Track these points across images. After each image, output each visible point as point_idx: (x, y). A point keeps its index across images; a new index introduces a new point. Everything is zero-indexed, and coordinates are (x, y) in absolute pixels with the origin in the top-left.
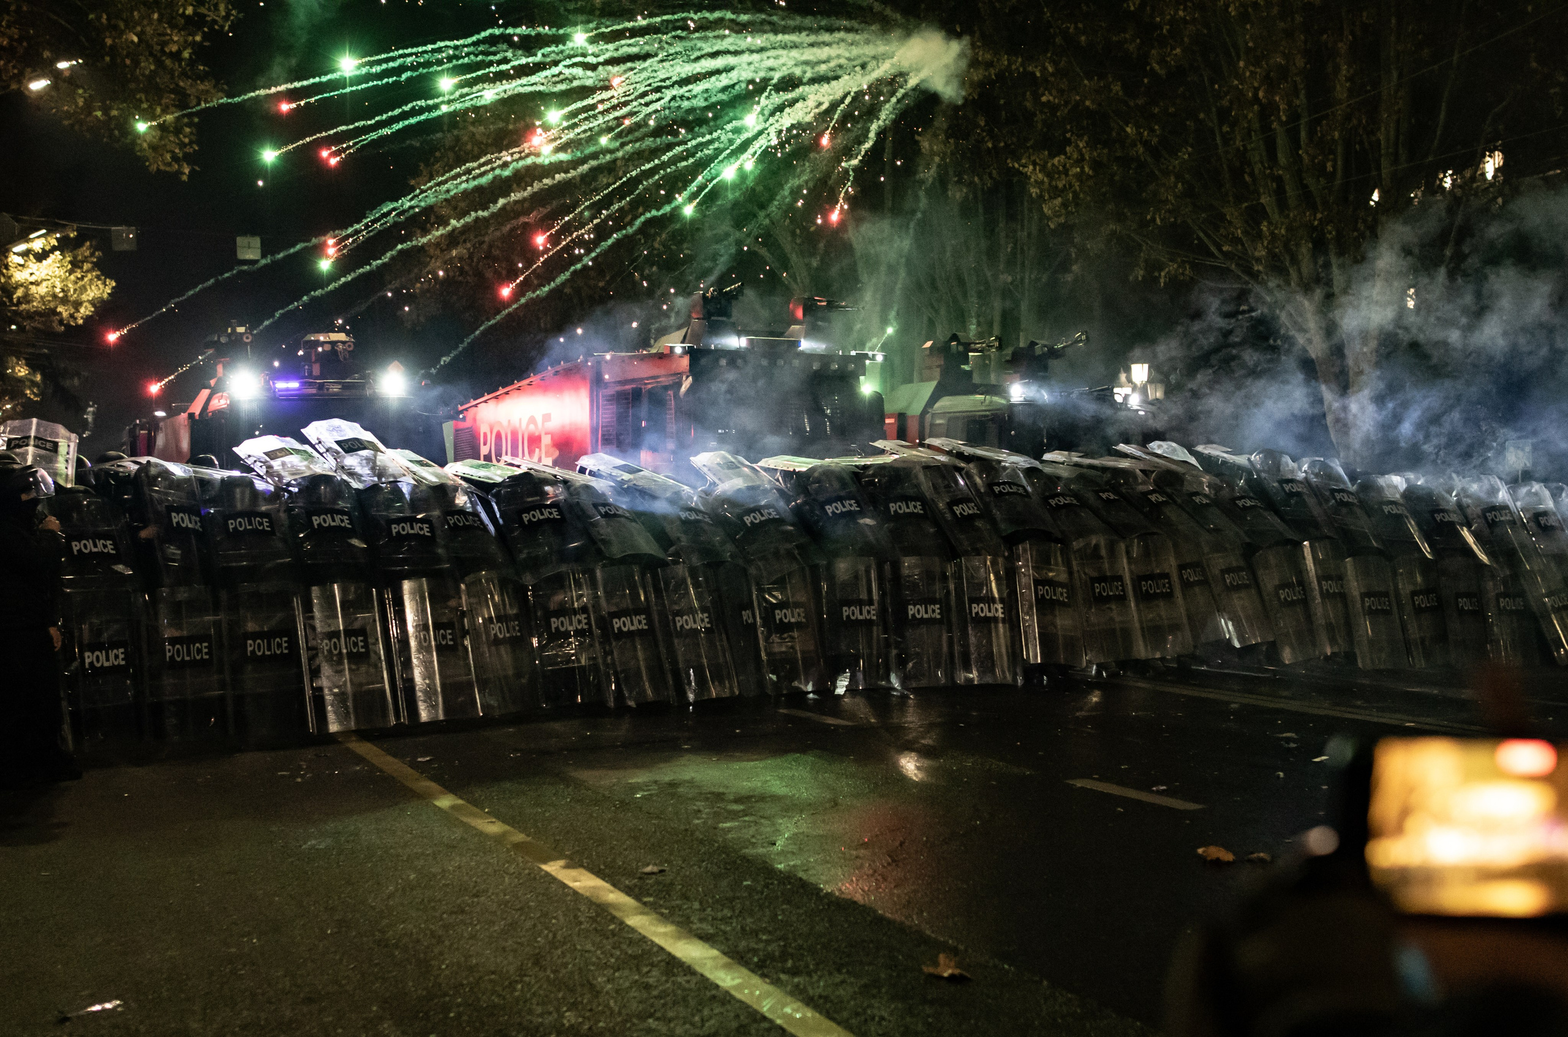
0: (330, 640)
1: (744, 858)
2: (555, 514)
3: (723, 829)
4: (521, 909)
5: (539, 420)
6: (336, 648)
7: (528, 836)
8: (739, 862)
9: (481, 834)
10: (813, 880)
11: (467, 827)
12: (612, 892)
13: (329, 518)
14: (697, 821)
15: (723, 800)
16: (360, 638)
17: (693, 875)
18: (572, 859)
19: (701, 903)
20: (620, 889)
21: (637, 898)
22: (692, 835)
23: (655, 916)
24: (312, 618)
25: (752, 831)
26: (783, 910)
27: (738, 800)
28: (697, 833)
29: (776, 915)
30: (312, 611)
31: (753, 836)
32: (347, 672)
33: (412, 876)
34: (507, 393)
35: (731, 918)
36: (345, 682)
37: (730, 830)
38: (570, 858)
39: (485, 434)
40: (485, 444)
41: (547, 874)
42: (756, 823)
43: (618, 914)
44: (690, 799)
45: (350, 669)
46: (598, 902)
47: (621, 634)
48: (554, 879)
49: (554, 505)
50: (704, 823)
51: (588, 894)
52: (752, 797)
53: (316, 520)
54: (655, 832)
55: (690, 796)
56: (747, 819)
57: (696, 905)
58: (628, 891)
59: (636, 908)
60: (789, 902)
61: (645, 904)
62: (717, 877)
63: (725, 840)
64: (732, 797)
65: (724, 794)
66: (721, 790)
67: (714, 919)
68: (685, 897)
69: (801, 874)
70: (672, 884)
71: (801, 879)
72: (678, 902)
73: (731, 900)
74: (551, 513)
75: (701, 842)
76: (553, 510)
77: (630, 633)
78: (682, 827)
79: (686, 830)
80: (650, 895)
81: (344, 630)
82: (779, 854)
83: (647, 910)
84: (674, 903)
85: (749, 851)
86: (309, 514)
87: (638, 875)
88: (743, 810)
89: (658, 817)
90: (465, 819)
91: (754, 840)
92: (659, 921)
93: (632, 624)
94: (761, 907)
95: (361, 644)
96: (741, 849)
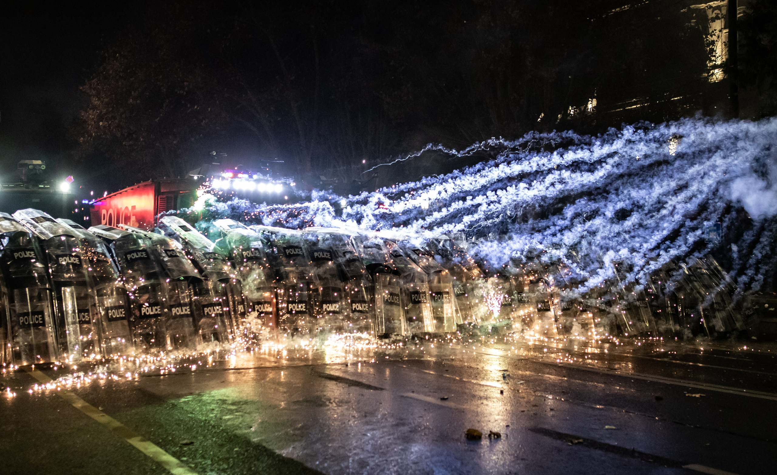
0: (24, 317)
1: (235, 436)
2: (144, 255)
3: (225, 420)
4: (115, 465)
5: (130, 208)
6: (26, 322)
7: (122, 423)
8: (232, 437)
9: (96, 422)
10: (271, 447)
11: (89, 418)
12: (165, 455)
13: (23, 253)
14: (211, 415)
15: (226, 403)
16: (40, 316)
17: (208, 445)
18: (144, 437)
19: (212, 461)
20: (169, 453)
21: (178, 458)
22: (209, 423)
23: (187, 468)
24: (14, 306)
25: (241, 419)
26: (255, 464)
27: (233, 404)
28: (212, 422)
29: (251, 468)
30: (14, 302)
31: (240, 423)
32: (33, 334)
33: (57, 446)
34: (115, 195)
35: (227, 469)
36: (32, 339)
37: (229, 420)
38: (143, 435)
39: (104, 215)
40: (104, 219)
41: (131, 445)
42: (242, 416)
43: (167, 467)
44: (209, 403)
45: (34, 332)
46: (156, 460)
47: (176, 317)
48: (134, 448)
49: (144, 250)
50: (216, 416)
51: (151, 456)
52: (240, 402)
53: (16, 255)
54: (189, 421)
55: (209, 401)
56: (236, 414)
57: (209, 462)
58: (174, 454)
59: (177, 464)
60: (258, 460)
61: (182, 461)
62: (222, 446)
63: (226, 426)
64: (230, 402)
65: (226, 400)
66: (225, 398)
67: (218, 470)
68: (203, 457)
69: (264, 444)
70: (197, 450)
71: (264, 447)
72: (200, 460)
73: (227, 459)
74: (142, 255)
75: (214, 427)
76: (143, 253)
77: (182, 316)
78: (204, 418)
79: (206, 420)
80: (185, 456)
81: (32, 312)
82: (253, 433)
83: (183, 465)
84: (196, 461)
85: (238, 432)
86: (13, 252)
87: (179, 445)
88: (236, 409)
89: (191, 413)
90: (88, 414)
91: (241, 425)
92: (189, 470)
93: (182, 311)
94: (243, 462)
95: (40, 319)
96: (233, 431)
